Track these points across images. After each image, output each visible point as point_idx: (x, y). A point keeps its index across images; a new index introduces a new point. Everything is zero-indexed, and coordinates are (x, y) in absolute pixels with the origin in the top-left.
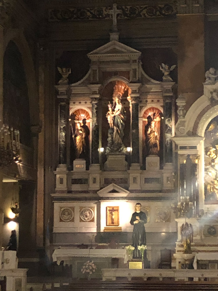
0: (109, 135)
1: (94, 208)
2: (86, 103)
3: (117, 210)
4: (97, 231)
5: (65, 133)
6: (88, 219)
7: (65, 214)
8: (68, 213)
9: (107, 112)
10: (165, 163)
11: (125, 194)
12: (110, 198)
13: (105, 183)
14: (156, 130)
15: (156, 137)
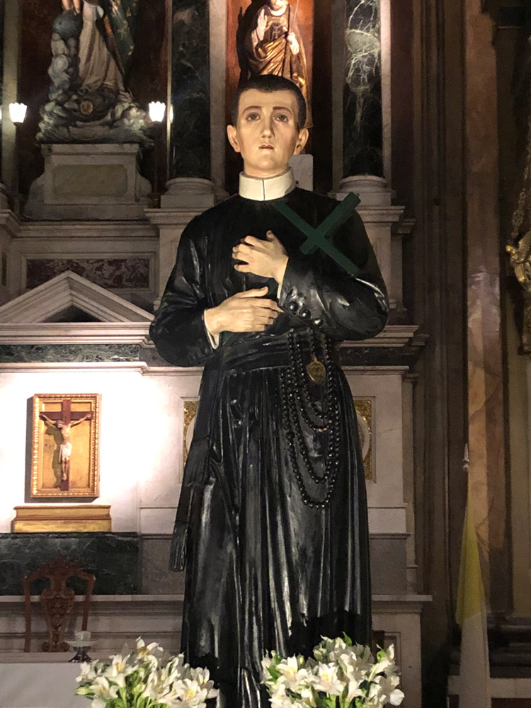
0: (58, 46)
3: (90, 417)
10: (345, 177)
11: (131, 328)
12: (51, 351)
13: (31, 286)
14: (296, 28)
15: (294, 59)
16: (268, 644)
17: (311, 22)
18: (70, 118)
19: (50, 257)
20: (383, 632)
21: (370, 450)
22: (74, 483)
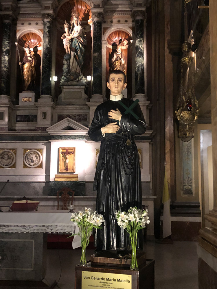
0: (65, 62)
1: (42, 150)
2: (37, 24)
3: (73, 153)
4: (45, 180)
5: (8, 57)
6: (35, 165)
7: (4, 158)
8: (8, 156)
9: (63, 34)
10: (135, 94)
11: (83, 131)
12: (64, 137)
13: (59, 121)
14: (123, 57)
15: (123, 65)
16: (117, 209)
17: (127, 56)
18: (68, 80)
19: (63, 114)
20: (144, 205)
21: (141, 161)
22: (69, 169)
